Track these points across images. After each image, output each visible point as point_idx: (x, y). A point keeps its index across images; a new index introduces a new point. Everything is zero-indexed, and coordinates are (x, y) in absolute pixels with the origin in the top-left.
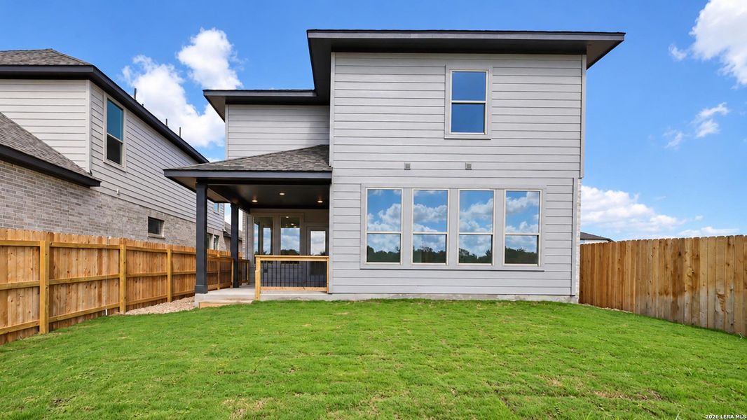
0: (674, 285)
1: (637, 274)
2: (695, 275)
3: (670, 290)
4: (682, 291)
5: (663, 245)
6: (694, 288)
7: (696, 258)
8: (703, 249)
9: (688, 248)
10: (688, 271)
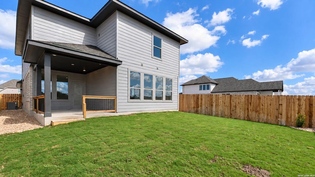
0: (196, 106)
1: (187, 103)
2: (201, 103)
3: (196, 107)
4: (198, 107)
5: (194, 96)
6: (201, 106)
7: (202, 99)
8: (203, 96)
9: (200, 97)
10: (200, 102)
